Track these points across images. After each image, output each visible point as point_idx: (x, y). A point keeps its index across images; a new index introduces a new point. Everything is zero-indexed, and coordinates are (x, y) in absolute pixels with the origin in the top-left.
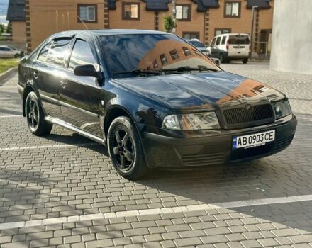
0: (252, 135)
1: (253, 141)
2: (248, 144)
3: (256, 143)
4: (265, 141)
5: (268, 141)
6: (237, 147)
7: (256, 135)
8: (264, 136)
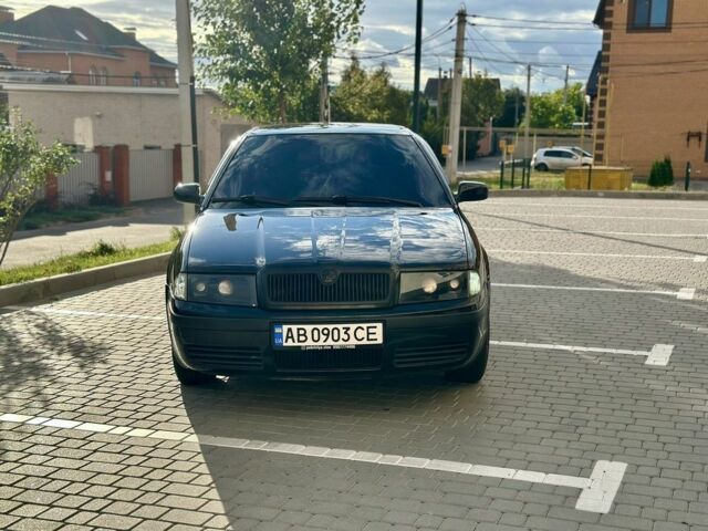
0: (321, 327)
1: (323, 338)
2: (310, 342)
3: (330, 342)
4: (353, 342)
5: (365, 342)
6: (285, 344)
7: (330, 327)
8: (351, 332)
